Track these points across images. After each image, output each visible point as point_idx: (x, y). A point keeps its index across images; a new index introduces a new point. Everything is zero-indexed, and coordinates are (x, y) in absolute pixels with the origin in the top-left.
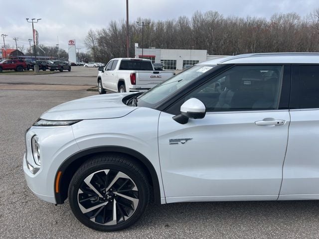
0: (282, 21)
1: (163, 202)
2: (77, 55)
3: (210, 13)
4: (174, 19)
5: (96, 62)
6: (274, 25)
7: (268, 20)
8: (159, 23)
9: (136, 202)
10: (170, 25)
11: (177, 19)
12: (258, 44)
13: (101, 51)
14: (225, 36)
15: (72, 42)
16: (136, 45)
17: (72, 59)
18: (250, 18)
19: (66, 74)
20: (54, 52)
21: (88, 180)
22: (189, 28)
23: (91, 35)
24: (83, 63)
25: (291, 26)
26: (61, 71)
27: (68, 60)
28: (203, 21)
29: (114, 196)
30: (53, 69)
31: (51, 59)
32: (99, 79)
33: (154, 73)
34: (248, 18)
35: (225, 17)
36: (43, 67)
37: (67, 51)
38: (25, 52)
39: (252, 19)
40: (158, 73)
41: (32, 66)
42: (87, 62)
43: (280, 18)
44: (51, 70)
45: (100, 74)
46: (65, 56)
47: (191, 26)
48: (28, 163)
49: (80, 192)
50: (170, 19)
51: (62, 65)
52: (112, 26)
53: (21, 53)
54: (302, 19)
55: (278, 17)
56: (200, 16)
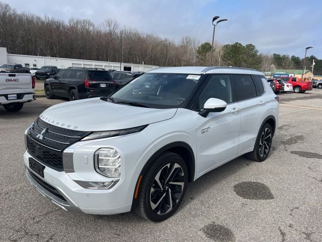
0: (79, 26)
1: (195, 179)
6: (73, 29)
7: (67, 23)
9: (183, 186)
12: (61, 46)
18: (48, 18)
21: (158, 177)
25: (88, 32)
29: (169, 187)
33: (10, 75)
34: (45, 17)
39: (50, 19)
40: (14, 75)
43: (77, 22)
49: (152, 190)
54: (96, 26)
55: (75, 21)
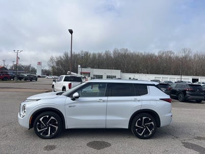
0: (164, 55)
1: (66, 128)
2: (42, 70)
3: (123, 49)
4: (103, 52)
5: (53, 75)
6: (160, 57)
8: (93, 54)
9: (57, 128)
10: (100, 55)
11: (104, 52)
13: (57, 69)
14: (133, 62)
15: (39, 63)
16: (79, 66)
17: (39, 73)
18: (146, 53)
19: (34, 83)
20: (27, 69)
21: (41, 119)
22: (111, 57)
23: (52, 59)
24: (45, 76)
25: (170, 58)
26: (31, 81)
27: (35, 74)
28: (119, 53)
29: (49, 126)
30: (26, 79)
31: (25, 73)
32: (53, 86)
35: (132, 52)
36: (20, 78)
37: (36, 68)
38: (8, 68)
41: (13, 78)
42: (48, 75)
44: (25, 80)
45: (54, 83)
46: (34, 71)
47: (112, 56)
48: (20, 114)
49: (38, 123)
50: (100, 52)
51: (32, 77)
52: (65, 55)
53: (6, 69)
54: (176, 54)
55: (162, 52)
56: (118, 50)
